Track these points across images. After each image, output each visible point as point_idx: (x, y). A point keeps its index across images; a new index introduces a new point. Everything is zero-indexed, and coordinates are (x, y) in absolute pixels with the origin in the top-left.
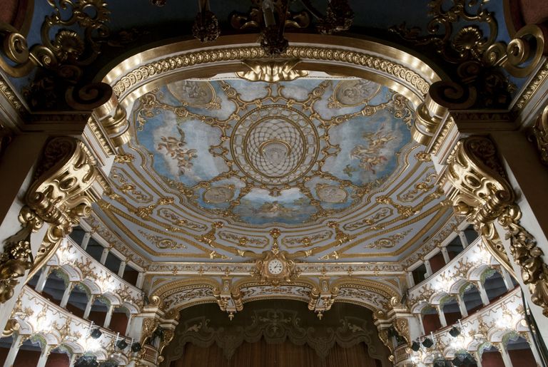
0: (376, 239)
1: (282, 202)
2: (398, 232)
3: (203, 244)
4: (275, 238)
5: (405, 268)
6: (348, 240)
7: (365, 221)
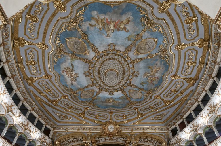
0: (154, 116)
1: (114, 98)
2: (164, 112)
3: (80, 118)
4: (111, 115)
5: (168, 129)
6: (142, 116)
7: (150, 107)
